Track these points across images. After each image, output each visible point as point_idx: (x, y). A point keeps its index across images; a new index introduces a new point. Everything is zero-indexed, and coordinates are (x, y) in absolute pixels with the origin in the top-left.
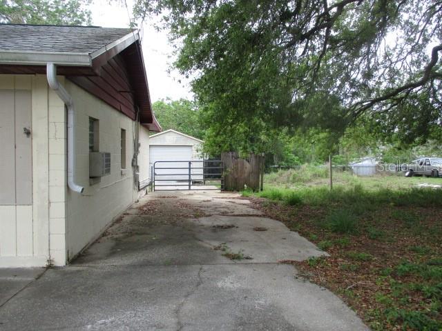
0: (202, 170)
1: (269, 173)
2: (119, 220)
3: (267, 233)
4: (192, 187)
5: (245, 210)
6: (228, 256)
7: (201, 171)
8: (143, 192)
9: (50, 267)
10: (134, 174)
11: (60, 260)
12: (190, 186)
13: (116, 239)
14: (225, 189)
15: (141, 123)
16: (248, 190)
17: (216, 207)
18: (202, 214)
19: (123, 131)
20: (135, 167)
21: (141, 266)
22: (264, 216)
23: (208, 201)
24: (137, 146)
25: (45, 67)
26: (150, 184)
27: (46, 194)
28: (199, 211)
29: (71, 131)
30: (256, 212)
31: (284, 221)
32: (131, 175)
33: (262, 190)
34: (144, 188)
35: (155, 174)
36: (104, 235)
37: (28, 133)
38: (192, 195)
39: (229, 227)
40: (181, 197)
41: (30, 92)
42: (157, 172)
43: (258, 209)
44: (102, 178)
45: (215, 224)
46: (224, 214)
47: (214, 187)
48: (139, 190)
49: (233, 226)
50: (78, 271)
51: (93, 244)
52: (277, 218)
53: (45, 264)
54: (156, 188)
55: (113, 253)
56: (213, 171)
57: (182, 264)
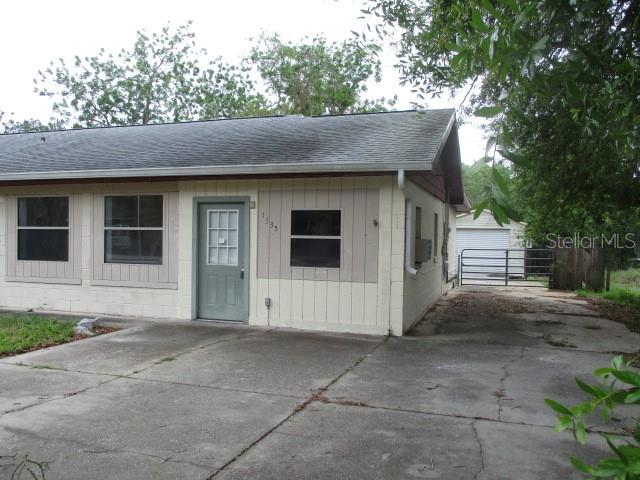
0: (523, 261)
1: (625, 269)
2: (432, 309)
3: (599, 331)
4: (509, 283)
5: (577, 310)
6: (551, 343)
7: (522, 263)
8: (450, 285)
9: (390, 335)
10: (443, 263)
11: (398, 331)
12: (506, 281)
13: (436, 324)
14: (553, 286)
15: (451, 203)
16: (588, 289)
17: (541, 305)
18: (524, 310)
19: (436, 215)
20: (445, 255)
21: (467, 342)
22: (601, 317)
23: (530, 298)
24: (447, 231)
25: (397, 172)
26: (456, 277)
27: (388, 275)
28: (520, 307)
29: (409, 222)
30: (591, 312)
31: (626, 323)
32: (441, 264)
33: (608, 289)
34: (451, 280)
35: (463, 265)
36: (423, 319)
37: (376, 224)
38: (510, 291)
39: (555, 323)
40: (496, 293)
41: (378, 190)
42: (465, 262)
43: (595, 310)
44: (423, 264)
45: (539, 319)
46: (551, 312)
47: (539, 284)
48: (447, 282)
49: (560, 323)
50: (413, 341)
51: (417, 325)
52: (618, 320)
53: (386, 333)
54: (464, 282)
55: (437, 332)
56: (537, 263)
57: (505, 345)
